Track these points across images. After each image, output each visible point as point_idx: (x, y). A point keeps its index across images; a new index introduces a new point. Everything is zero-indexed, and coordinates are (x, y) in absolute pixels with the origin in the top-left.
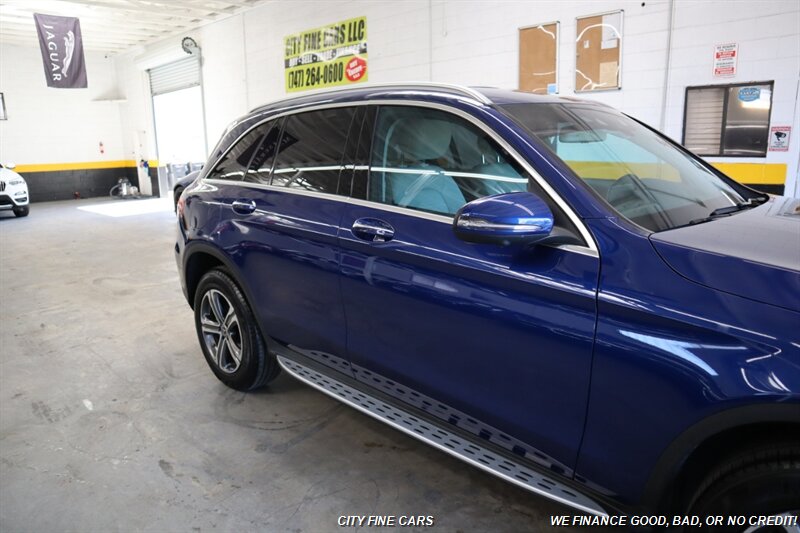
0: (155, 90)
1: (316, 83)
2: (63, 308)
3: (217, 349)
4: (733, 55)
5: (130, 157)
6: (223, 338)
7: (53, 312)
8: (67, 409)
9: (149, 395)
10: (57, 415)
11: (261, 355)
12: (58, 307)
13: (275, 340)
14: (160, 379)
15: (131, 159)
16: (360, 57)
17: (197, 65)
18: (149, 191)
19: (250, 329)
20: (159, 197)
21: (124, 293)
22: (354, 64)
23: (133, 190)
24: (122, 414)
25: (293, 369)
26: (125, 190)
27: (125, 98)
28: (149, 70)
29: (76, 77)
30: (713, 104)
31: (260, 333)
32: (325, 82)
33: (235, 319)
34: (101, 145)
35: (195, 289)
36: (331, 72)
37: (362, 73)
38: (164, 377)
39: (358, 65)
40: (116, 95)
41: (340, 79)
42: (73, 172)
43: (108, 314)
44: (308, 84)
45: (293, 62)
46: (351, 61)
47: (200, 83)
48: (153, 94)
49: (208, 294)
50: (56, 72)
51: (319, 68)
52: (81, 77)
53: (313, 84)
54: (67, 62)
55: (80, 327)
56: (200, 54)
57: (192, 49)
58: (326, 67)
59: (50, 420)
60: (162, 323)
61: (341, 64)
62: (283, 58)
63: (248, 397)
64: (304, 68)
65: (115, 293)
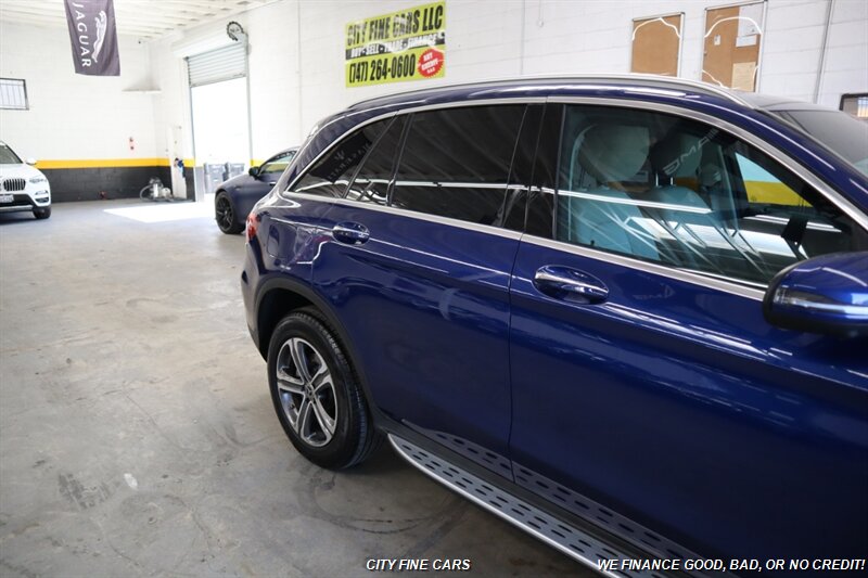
0: (194, 81)
1: (382, 77)
2: (91, 337)
3: (298, 414)
5: (163, 156)
6: (307, 400)
7: (82, 343)
8: (105, 488)
9: (209, 471)
10: (91, 497)
11: (364, 430)
12: (85, 336)
13: (386, 412)
14: (219, 445)
15: (165, 157)
16: (436, 48)
17: (244, 53)
18: (184, 194)
19: (349, 393)
20: (194, 201)
21: (165, 320)
22: (430, 55)
23: (166, 192)
24: (177, 498)
25: (415, 457)
26: (156, 191)
27: (159, 90)
28: (187, 58)
29: (107, 64)
31: (364, 401)
32: (393, 76)
33: (328, 379)
34: (131, 140)
35: (271, 332)
36: (400, 65)
37: (438, 67)
38: (226, 443)
39: (434, 58)
40: (149, 85)
41: (412, 74)
42: (99, 170)
43: (148, 348)
44: (372, 78)
45: (354, 53)
46: (426, 53)
47: (245, 74)
48: (192, 85)
49: (289, 342)
50: (85, 57)
51: (386, 60)
52: (113, 64)
53: (378, 78)
54: (98, 46)
55: (115, 365)
56: (247, 41)
57: (238, 35)
58: (395, 59)
59: (83, 504)
60: (214, 363)
61: (413, 56)
62: (344, 48)
63: (339, 478)
64: (369, 60)
65: (154, 320)
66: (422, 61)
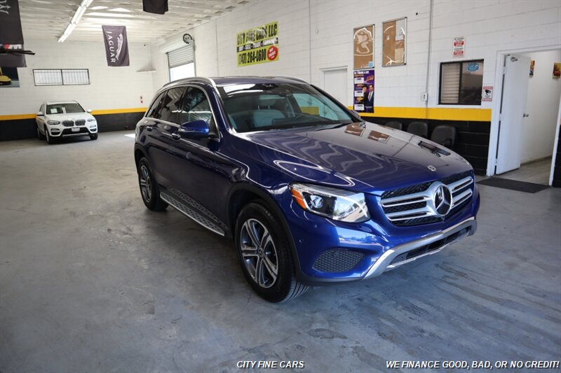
0: (171, 65)
1: (253, 61)
2: (96, 181)
4: (463, 44)
7: (92, 182)
8: (82, 214)
9: (116, 211)
10: (78, 215)
12: (94, 180)
14: (123, 206)
16: (274, 45)
17: (192, 50)
21: (127, 175)
22: (272, 50)
27: (155, 70)
28: (167, 53)
29: (123, 60)
30: (455, 73)
32: (257, 61)
34: (141, 98)
36: (260, 55)
37: (276, 55)
38: (126, 206)
39: (274, 50)
40: (150, 68)
41: (265, 59)
42: (125, 114)
44: (249, 62)
45: (241, 49)
46: (270, 48)
47: (193, 61)
48: (170, 67)
50: (113, 57)
51: (254, 52)
52: (126, 59)
53: (251, 62)
54: (119, 52)
56: (194, 43)
57: (189, 40)
58: (258, 51)
59: (75, 217)
61: (265, 50)
62: (236, 46)
64: (246, 52)
65: (123, 175)
66: (269, 53)
